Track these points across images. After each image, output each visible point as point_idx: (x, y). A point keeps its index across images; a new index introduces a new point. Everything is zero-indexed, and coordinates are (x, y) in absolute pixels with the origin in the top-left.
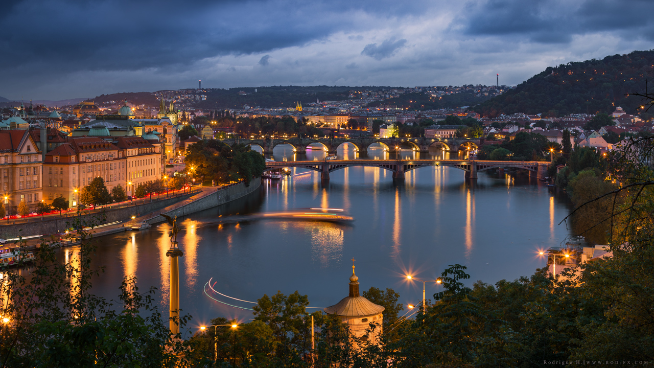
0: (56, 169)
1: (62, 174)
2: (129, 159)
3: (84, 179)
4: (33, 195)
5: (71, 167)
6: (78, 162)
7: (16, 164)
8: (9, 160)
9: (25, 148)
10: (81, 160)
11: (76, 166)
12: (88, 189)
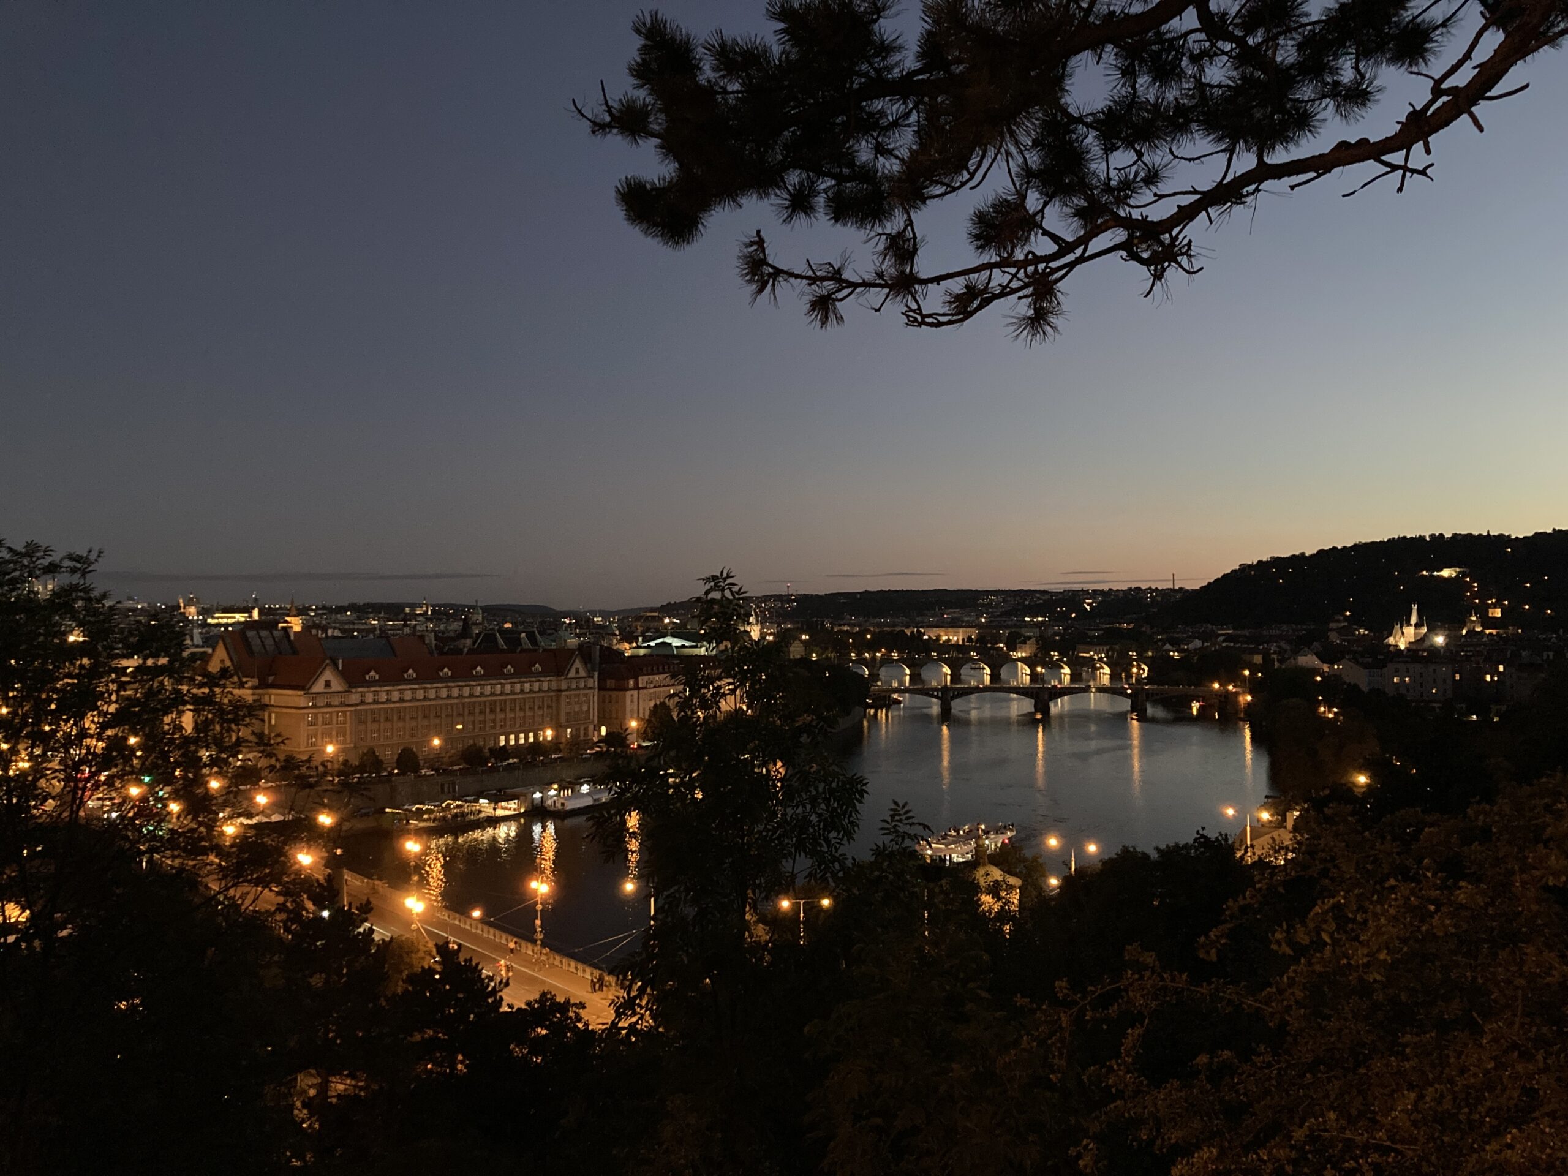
0: (610, 696)
1: (617, 702)
3: (644, 709)
4: (582, 729)
5: (629, 693)
6: (637, 687)
7: (560, 691)
8: (554, 686)
9: (573, 670)
10: (640, 686)
11: (635, 693)
12: (649, 721)
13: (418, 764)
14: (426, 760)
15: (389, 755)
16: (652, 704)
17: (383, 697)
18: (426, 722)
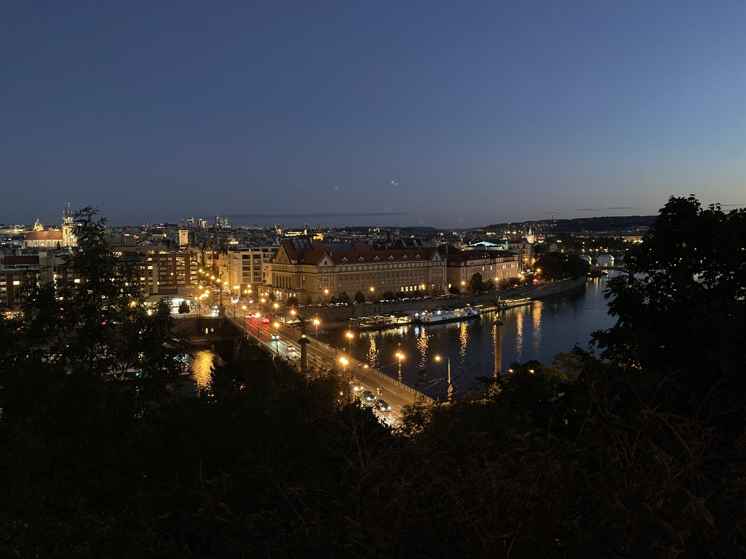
0: (453, 270)
1: (456, 273)
2: (497, 264)
3: (469, 276)
4: (439, 285)
5: (461, 269)
6: (466, 266)
7: (429, 267)
8: (426, 265)
9: (435, 258)
11: (465, 268)
12: (471, 282)
13: (364, 299)
14: (369, 297)
15: (352, 295)
16: (473, 273)
17: (349, 269)
18: (368, 280)
